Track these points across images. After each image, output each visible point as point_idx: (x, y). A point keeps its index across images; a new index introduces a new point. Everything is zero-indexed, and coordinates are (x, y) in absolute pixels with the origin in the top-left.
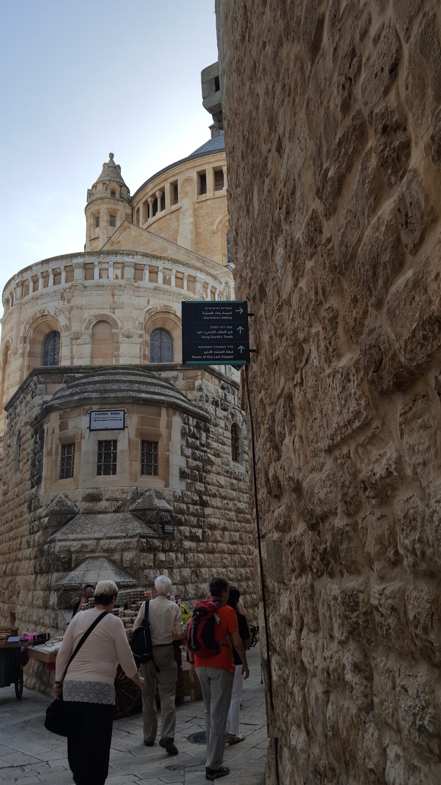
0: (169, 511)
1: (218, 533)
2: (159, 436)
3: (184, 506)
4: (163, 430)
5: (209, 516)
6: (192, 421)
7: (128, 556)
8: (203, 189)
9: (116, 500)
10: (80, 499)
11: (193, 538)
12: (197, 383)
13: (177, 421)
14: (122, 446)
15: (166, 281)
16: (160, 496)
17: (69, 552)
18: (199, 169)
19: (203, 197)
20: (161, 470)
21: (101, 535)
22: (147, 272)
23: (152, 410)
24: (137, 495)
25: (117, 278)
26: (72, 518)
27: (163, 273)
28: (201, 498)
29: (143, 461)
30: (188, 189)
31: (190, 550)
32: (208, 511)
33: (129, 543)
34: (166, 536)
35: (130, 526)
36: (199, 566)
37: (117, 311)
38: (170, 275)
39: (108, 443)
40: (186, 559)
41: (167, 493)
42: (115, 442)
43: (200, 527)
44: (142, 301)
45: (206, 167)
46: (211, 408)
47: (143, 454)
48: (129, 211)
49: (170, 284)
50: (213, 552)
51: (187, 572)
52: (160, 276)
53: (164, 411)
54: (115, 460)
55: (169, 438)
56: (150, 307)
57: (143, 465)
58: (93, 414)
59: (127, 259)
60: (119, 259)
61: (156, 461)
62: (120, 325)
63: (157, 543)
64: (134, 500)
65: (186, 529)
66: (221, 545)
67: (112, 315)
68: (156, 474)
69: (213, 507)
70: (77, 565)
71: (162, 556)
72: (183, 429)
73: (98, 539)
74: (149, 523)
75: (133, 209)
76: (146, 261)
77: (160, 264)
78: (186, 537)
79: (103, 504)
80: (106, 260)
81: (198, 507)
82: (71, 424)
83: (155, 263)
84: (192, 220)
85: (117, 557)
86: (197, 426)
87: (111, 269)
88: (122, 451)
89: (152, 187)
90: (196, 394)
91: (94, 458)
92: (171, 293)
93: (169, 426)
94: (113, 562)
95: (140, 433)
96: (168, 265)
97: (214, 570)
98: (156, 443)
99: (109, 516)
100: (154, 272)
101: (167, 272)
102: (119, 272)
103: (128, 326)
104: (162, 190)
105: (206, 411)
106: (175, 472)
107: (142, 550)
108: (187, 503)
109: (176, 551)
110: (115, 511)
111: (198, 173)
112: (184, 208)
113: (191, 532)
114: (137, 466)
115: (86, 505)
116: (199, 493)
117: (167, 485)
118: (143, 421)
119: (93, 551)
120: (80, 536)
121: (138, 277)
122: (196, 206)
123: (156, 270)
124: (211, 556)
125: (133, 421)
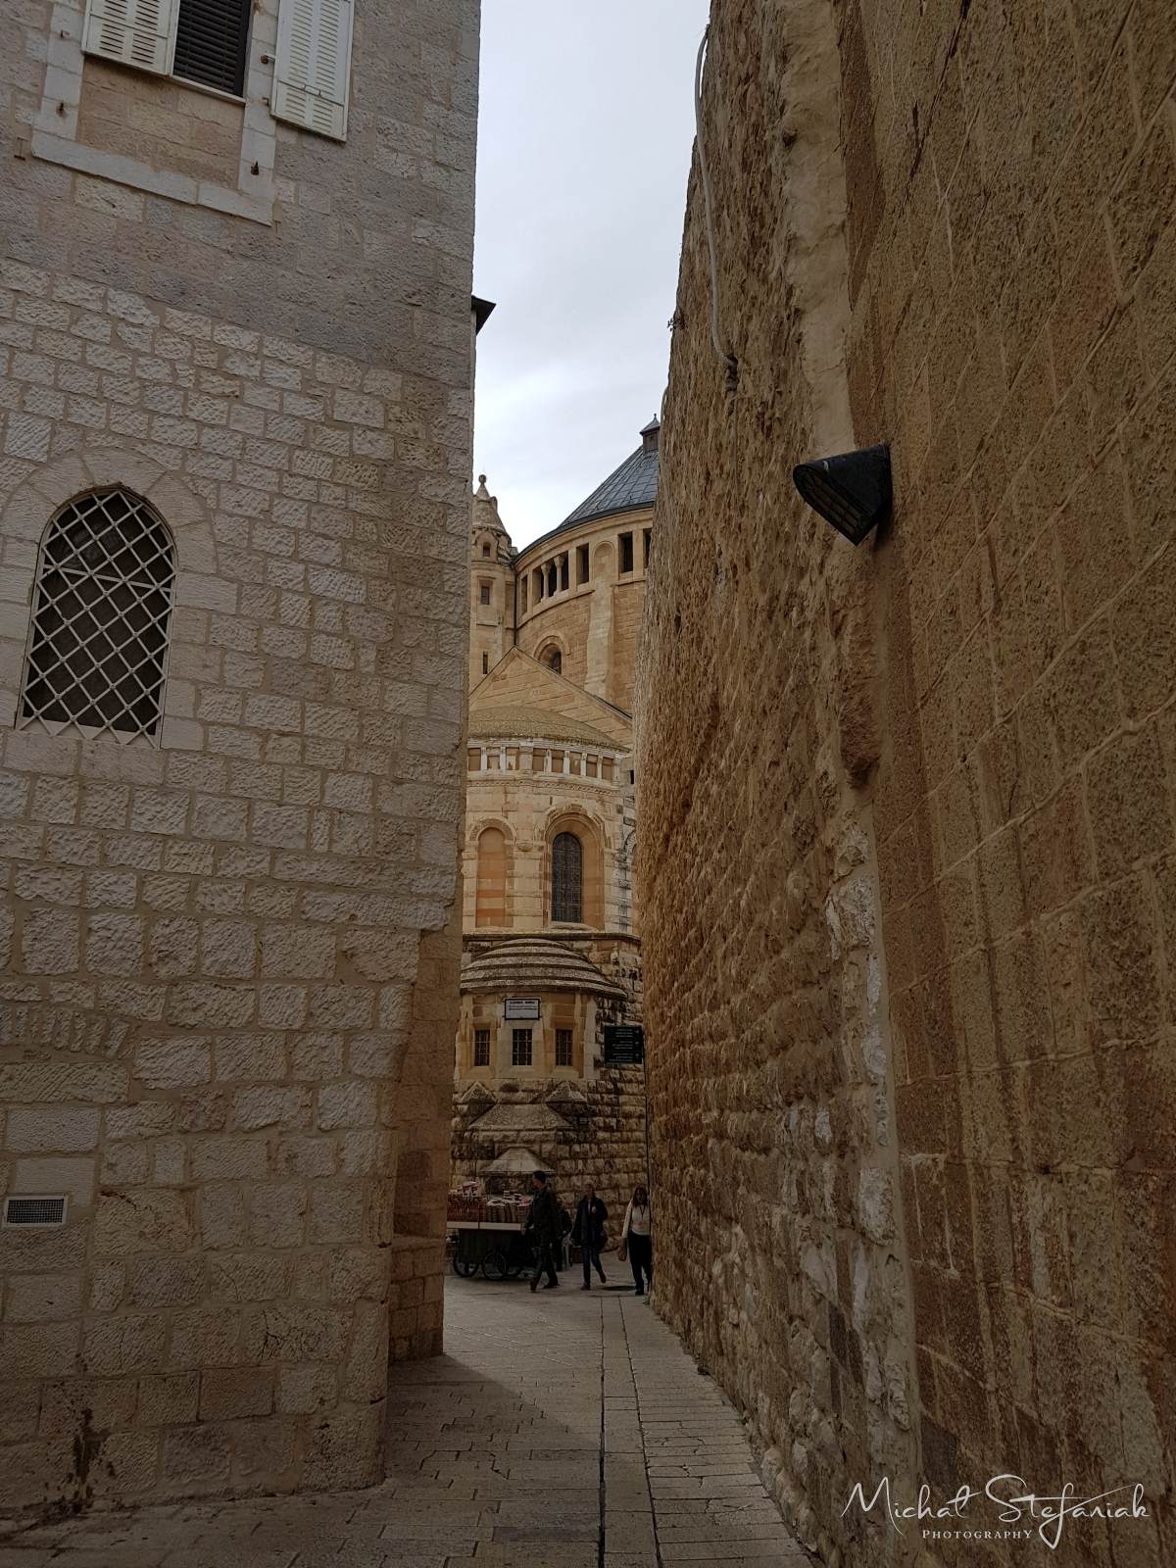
0: (583, 1103)
1: (633, 1121)
2: (574, 1024)
3: (598, 1096)
4: (578, 1019)
5: (625, 1104)
6: (607, 1004)
7: (547, 1147)
8: (627, 565)
9: (532, 1091)
10: (497, 1089)
11: (607, 1128)
12: (614, 955)
13: (592, 1007)
14: (537, 1036)
16: (574, 1087)
17: (492, 1141)
18: (621, 530)
19: (628, 577)
20: (575, 1060)
21: (521, 1127)
22: (549, 759)
23: (567, 997)
24: (552, 1087)
25: (510, 768)
26: (490, 1108)
27: (571, 758)
28: (615, 1086)
29: (557, 1051)
30: (604, 560)
31: (604, 1140)
32: (622, 1099)
33: (547, 1136)
34: (581, 1128)
35: (547, 1119)
36: (613, 1157)
37: (510, 814)
38: (579, 761)
39: (522, 1031)
40: (599, 1149)
41: (581, 1084)
42: (530, 1031)
43: (613, 1116)
45: (632, 528)
46: (627, 982)
47: (557, 1044)
48: (511, 578)
50: (628, 1141)
51: (600, 1162)
53: (578, 998)
54: (530, 1050)
56: (553, 808)
57: (557, 1056)
58: (508, 1002)
61: (570, 1050)
62: (514, 834)
63: (572, 1135)
64: (549, 1092)
65: (600, 1120)
66: (637, 1133)
67: (505, 821)
68: (570, 1064)
69: (629, 1094)
70: (500, 1154)
71: (577, 1148)
72: (598, 1014)
73: (519, 1131)
74: (564, 1116)
75: (517, 575)
78: (600, 1128)
79: (520, 1095)
80: (495, 745)
81: (612, 1096)
82: (486, 1011)
85: (536, 1148)
86: (613, 1008)
88: (537, 1042)
89: (549, 548)
90: (612, 968)
92: (580, 786)
93: (583, 1014)
94: (533, 1153)
95: (554, 1023)
96: (577, 747)
97: (628, 1160)
98: (571, 1032)
99: (526, 1107)
100: (558, 757)
101: (575, 756)
104: (565, 557)
105: (624, 989)
106: (589, 1062)
107: (559, 1143)
108: (601, 1093)
109: (590, 1143)
110: (532, 1103)
111: (620, 536)
113: (605, 1122)
114: (552, 1057)
115: (504, 1095)
116: (614, 1081)
117: (581, 1077)
118: (557, 1010)
119: (514, 1142)
120: (501, 1127)
121: (537, 767)
122: (617, 590)
123: (561, 755)
124: (626, 1146)
125: (548, 1010)
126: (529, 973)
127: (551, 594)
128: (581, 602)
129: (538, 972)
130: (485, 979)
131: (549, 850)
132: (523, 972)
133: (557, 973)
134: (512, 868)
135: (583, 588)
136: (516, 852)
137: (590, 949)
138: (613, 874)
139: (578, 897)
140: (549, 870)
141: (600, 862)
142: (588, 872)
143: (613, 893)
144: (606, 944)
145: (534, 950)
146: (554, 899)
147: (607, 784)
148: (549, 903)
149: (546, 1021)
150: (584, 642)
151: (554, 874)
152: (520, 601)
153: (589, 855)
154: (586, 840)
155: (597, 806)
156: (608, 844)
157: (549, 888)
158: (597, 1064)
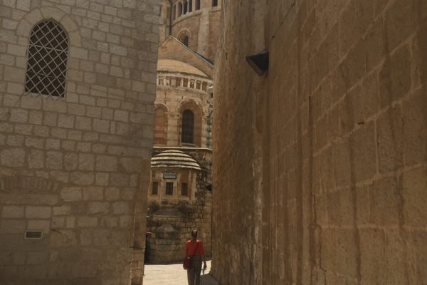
14: (175, 185)
15: (192, 86)
17: (158, 221)
25: (167, 84)
37: (167, 103)
39: (170, 183)
44: (180, 97)
49: (193, 87)
52: (189, 83)
55: (192, 181)
59: (173, 75)
60: (169, 75)
64: (178, 204)
70: (161, 225)
76: (182, 76)
77: (189, 77)
82: (157, 175)
83: (186, 77)
84: (207, 23)
86: (203, 176)
87: (165, 80)
91: (165, 189)
93: (192, 178)
100: (186, 81)
102: (168, 82)
103: (173, 110)
106: (193, 194)
112: (203, 14)
114: (180, 193)
117: (190, 199)
121: (178, 84)
125: (179, 176)
126: (173, 162)
127: (185, 13)
128: (197, 18)
129: (176, 162)
130: (157, 164)
131: (181, 116)
132: (170, 162)
133: (183, 163)
134: (167, 122)
135: (197, 11)
136: (168, 116)
137: (195, 154)
138: (205, 126)
139: (191, 134)
140: (181, 123)
141: (200, 122)
142: (196, 125)
143: (204, 132)
144: (201, 153)
145: (175, 154)
146: (183, 134)
147: (204, 92)
148: (181, 136)
149: (178, 179)
150: (197, 33)
151: (183, 125)
152: (173, 15)
153: (196, 118)
154: (195, 113)
155: (200, 100)
156: (203, 114)
157: (181, 130)
158: (196, 195)
